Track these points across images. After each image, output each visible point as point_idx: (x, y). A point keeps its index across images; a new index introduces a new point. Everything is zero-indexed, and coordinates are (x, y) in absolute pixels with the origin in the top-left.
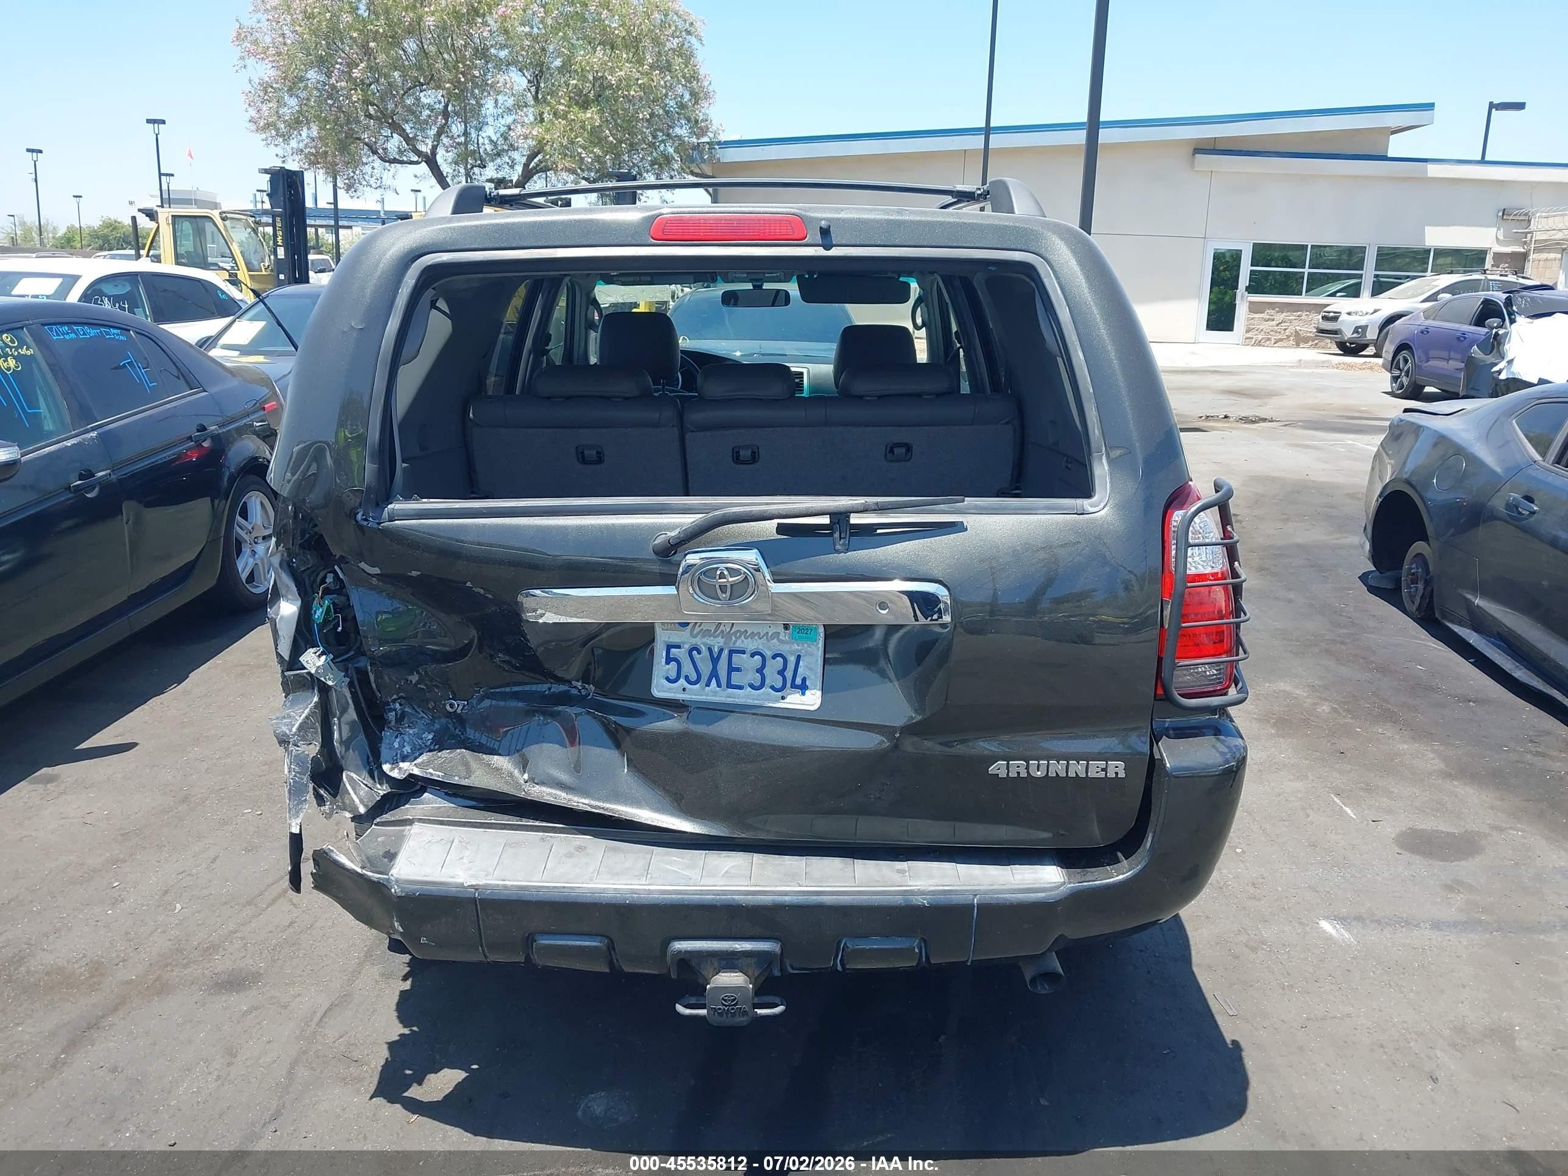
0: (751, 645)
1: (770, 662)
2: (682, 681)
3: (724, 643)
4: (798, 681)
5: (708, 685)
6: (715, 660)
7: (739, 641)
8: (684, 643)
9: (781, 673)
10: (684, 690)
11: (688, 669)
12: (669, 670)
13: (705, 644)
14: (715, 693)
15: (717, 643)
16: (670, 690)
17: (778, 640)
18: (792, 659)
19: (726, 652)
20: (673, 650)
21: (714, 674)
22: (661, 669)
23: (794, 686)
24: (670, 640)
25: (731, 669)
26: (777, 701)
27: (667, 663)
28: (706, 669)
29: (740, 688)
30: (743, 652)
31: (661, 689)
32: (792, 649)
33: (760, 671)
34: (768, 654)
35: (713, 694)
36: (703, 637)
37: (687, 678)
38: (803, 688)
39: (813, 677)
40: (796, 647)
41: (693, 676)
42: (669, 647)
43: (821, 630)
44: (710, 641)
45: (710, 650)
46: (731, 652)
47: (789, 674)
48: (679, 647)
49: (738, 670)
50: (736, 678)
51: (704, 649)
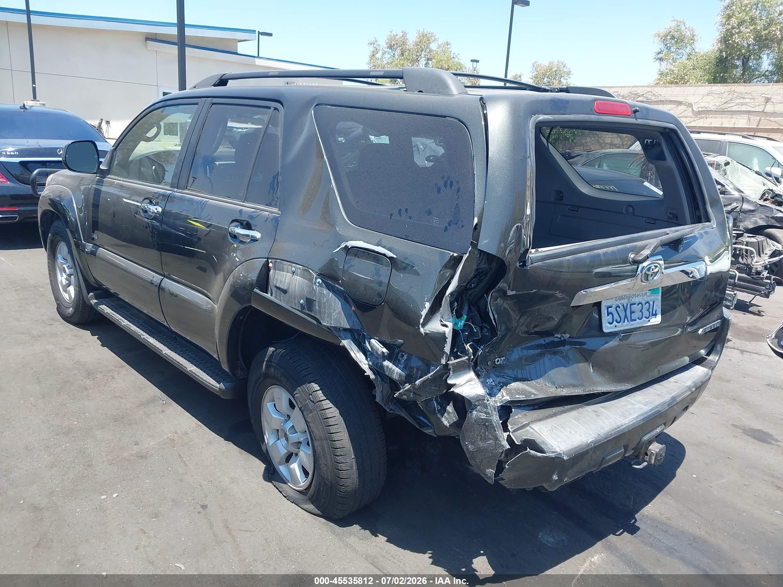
0: (636, 300)
1: (644, 306)
2: (615, 323)
3: (628, 301)
4: (654, 312)
5: (624, 322)
6: (625, 310)
7: (633, 299)
8: (613, 305)
9: (648, 310)
10: (616, 326)
11: (616, 317)
12: (608, 319)
13: (621, 304)
14: (627, 325)
15: (625, 302)
16: (610, 328)
17: (647, 296)
18: (651, 303)
19: (629, 306)
20: (609, 309)
21: (626, 316)
22: (606, 319)
23: (653, 315)
24: (608, 304)
25: (632, 312)
26: (647, 323)
27: (608, 315)
28: (622, 315)
29: (635, 320)
30: (635, 304)
31: (607, 328)
32: (650, 299)
33: (641, 311)
34: (643, 302)
35: (626, 325)
36: (620, 300)
37: (616, 321)
38: (656, 315)
39: (658, 309)
40: (652, 297)
41: (619, 320)
42: (608, 308)
43: (660, 289)
44: (622, 302)
45: (623, 305)
46: (631, 305)
47: (651, 310)
48: (611, 307)
49: (634, 312)
50: (634, 316)
51: (620, 306)
